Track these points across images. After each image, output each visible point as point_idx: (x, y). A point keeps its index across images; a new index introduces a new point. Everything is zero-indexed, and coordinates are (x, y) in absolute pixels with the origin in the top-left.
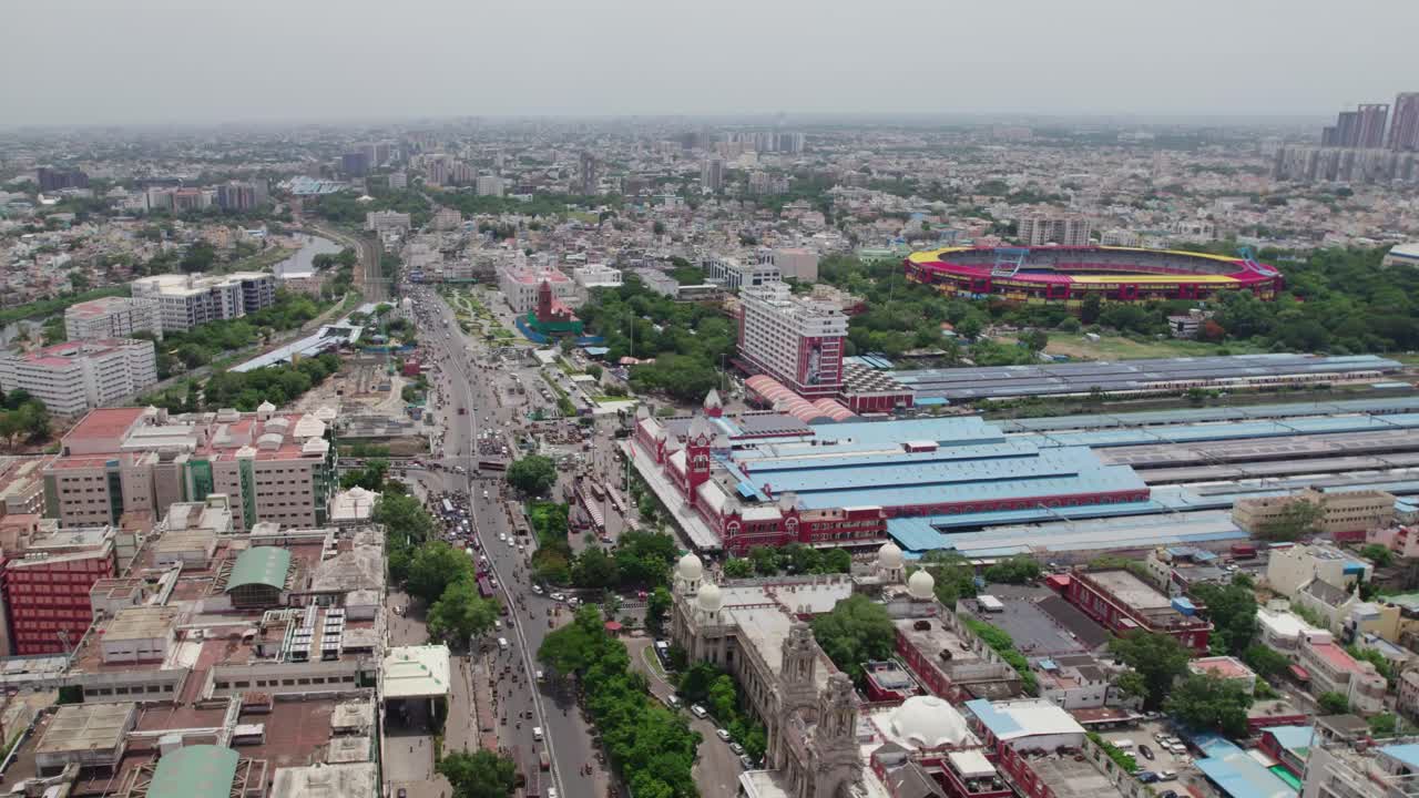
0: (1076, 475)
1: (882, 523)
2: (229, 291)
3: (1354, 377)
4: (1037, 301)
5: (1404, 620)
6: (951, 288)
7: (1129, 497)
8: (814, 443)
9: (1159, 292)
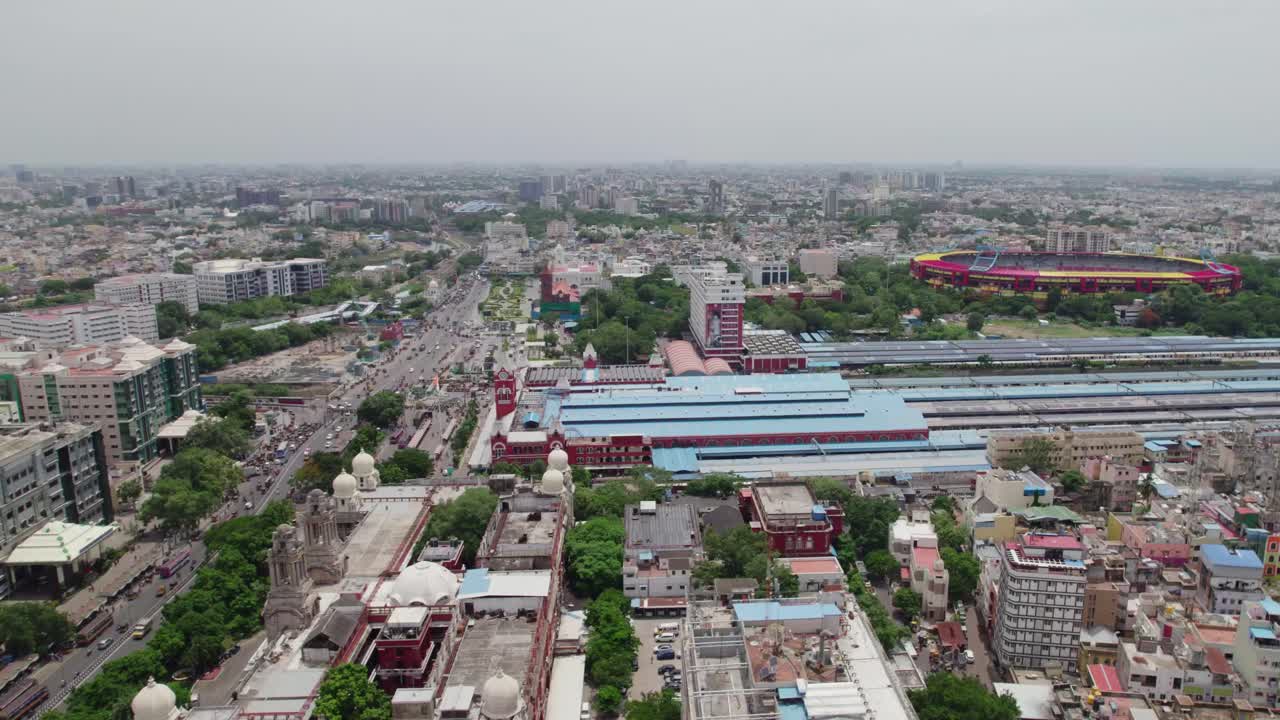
0: (862, 415)
1: (647, 449)
2: (274, 272)
3: (1250, 355)
4: (1008, 293)
5: (1020, 528)
6: (938, 282)
7: (909, 435)
8: (660, 389)
9: (1119, 286)
